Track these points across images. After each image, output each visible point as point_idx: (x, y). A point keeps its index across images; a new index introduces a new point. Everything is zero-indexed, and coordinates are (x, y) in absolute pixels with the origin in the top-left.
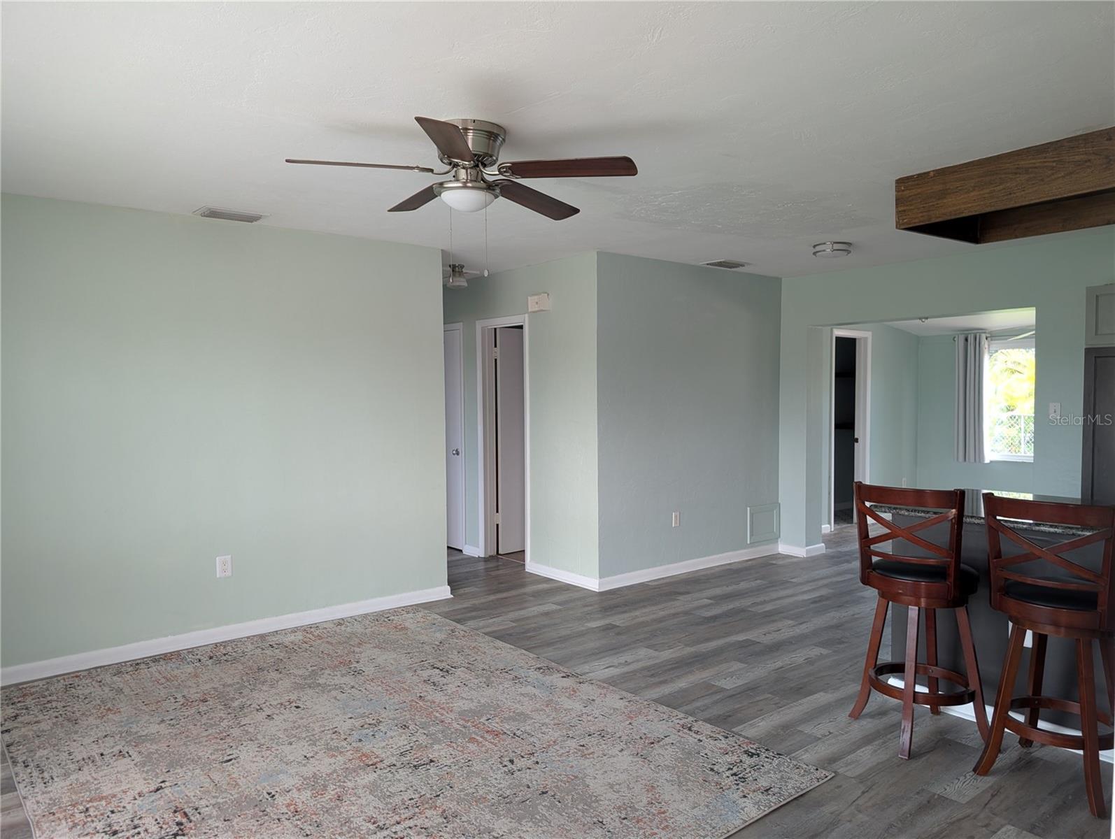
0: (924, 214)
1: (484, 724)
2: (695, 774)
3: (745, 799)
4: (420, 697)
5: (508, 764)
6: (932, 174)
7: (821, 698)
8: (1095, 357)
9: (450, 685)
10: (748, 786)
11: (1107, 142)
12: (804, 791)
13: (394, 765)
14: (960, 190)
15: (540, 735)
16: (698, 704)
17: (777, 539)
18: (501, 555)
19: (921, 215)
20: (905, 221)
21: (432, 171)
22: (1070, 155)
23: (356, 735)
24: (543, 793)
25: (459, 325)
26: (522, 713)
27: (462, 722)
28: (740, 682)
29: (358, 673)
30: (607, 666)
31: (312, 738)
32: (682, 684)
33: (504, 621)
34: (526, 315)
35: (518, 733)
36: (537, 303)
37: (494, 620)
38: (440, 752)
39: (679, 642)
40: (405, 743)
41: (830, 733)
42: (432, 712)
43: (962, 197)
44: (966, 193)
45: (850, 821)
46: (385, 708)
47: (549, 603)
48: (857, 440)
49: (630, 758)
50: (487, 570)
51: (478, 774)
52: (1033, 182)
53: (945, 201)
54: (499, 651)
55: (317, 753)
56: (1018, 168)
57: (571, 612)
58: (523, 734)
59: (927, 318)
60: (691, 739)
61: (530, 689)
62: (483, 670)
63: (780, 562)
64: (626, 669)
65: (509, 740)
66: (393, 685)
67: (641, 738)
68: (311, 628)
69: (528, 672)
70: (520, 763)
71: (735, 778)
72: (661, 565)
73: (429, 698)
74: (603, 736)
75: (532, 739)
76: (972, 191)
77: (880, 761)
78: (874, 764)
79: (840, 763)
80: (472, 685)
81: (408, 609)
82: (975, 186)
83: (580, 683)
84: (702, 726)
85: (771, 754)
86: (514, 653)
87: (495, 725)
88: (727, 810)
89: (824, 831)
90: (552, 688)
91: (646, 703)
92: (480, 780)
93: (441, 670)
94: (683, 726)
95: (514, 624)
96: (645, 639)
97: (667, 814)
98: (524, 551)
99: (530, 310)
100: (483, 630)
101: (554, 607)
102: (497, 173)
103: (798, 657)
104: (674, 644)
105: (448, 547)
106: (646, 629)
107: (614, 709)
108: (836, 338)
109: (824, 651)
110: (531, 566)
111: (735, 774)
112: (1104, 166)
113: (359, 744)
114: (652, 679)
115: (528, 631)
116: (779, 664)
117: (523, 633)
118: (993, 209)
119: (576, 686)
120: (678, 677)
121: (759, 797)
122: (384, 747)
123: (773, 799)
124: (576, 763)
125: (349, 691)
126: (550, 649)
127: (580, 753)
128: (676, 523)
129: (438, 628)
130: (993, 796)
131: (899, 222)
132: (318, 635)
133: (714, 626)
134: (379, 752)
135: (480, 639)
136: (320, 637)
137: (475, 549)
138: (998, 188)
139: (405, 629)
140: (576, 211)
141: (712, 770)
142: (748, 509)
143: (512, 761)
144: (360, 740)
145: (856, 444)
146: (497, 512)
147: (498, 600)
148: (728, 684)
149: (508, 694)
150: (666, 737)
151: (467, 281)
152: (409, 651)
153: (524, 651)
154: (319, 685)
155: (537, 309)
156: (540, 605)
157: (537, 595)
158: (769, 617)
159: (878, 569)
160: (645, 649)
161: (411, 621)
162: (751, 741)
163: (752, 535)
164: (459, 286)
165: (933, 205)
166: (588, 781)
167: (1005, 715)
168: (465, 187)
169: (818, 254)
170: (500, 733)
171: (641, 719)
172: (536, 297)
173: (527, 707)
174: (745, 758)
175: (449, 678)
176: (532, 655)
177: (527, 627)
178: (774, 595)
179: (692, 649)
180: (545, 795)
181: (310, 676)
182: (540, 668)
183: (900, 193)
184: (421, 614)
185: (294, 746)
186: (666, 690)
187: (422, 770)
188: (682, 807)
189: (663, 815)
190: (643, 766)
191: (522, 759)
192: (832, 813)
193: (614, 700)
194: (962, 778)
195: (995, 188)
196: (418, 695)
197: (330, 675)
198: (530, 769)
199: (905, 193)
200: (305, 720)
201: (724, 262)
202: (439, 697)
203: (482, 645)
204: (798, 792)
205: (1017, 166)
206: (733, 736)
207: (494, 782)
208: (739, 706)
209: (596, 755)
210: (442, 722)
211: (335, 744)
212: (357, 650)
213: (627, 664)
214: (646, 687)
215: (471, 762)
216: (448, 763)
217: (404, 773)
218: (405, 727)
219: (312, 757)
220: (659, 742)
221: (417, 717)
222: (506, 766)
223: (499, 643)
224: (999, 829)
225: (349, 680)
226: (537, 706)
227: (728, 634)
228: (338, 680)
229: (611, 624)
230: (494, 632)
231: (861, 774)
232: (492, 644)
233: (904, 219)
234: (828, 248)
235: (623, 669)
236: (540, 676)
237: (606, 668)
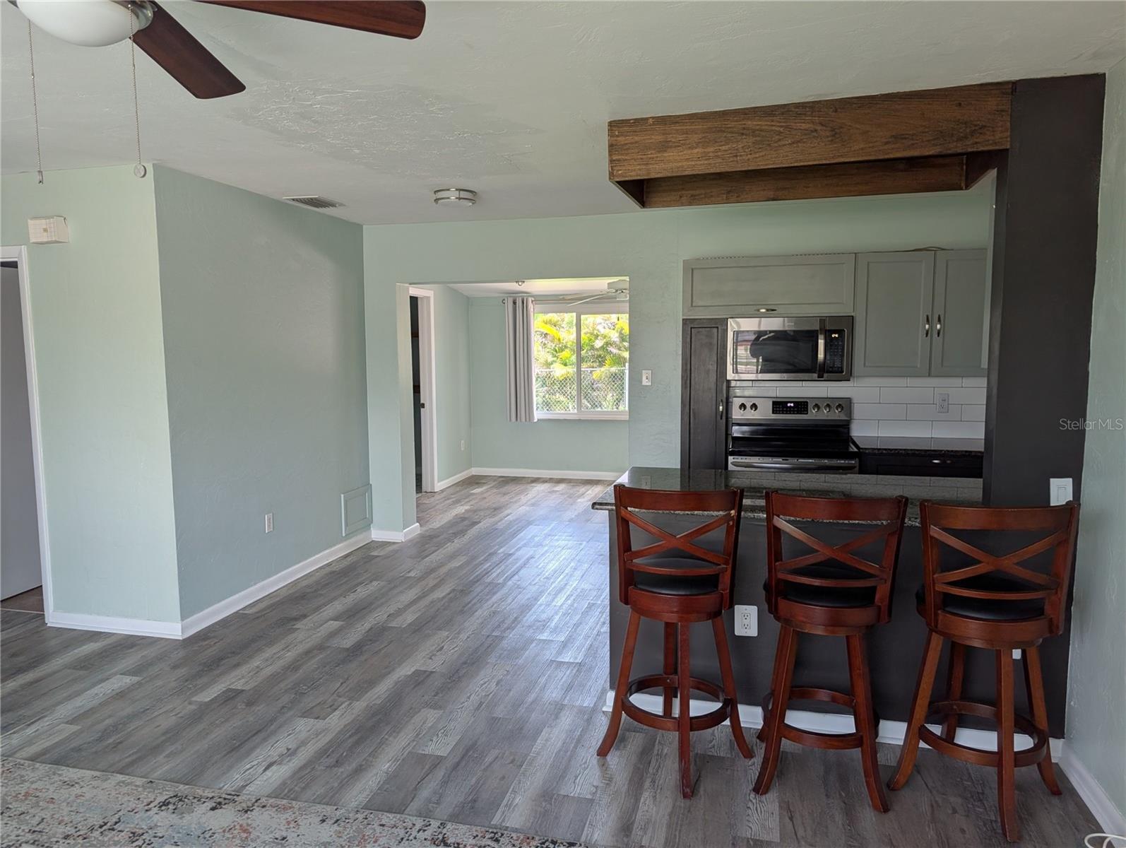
0: (640, 166)
6: (651, 121)
7: (551, 737)
8: (691, 328)
11: (834, 114)
14: (682, 144)
16: (425, 793)
17: (370, 525)
19: (637, 167)
20: (620, 172)
22: (796, 121)
28: (453, 741)
30: (265, 764)
32: (384, 765)
33: (53, 726)
34: (24, 247)
36: (47, 230)
39: (339, 696)
41: (598, 788)
43: (685, 152)
44: (689, 148)
47: (115, 674)
48: (424, 407)
52: (761, 146)
53: (666, 154)
54: (76, 790)
56: (744, 129)
57: (159, 683)
62: (66, 837)
63: (379, 552)
64: (296, 762)
69: (150, 818)
72: (255, 584)
76: (696, 148)
77: (669, 810)
78: (667, 818)
82: (699, 142)
83: (246, 812)
84: (457, 832)
86: (105, 785)
90: (206, 838)
91: (360, 816)
94: (433, 841)
95: (74, 728)
96: (292, 703)
99: (31, 241)
100: (25, 754)
101: (128, 680)
103: (485, 683)
104: (335, 700)
106: (282, 685)
108: (412, 297)
110: (55, 617)
112: (830, 139)
114: (341, 770)
116: (474, 699)
117: (100, 740)
118: (718, 170)
119: (242, 819)
120: (374, 754)
126: (161, 758)
128: (269, 527)
130: (791, 818)
131: (612, 172)
133: (366, 660)
135: (29, 774)
138: (724, 148)
142: (342, 496)
145: (422, 409)
147: (23, 687)
148: (440, 748)
153: (120, 777)
155: (45, 240)
156: (102, 681)
157: (87, 665)
158: (419, 631)
160: (304, 720)
162: (526, 834)
163: (347, 525)
165: (653, 158)
169: (440, 201)
172: (45, 221)
176: (138, 781)
177: (103, 727)
178: (405, 599)
179: (360, 705)
182: (165, 804)
186: (370, 783)
193: (314, 829)
194: (750, 805)
195: (720, 148)
199: (619, 139)
201: (315, 199)
203: (38, 785)
205: (744, 126)
206: (502, 835)
208: (474, 780)
213: (291, 753)
223: (70, 773)
229: (229, 690)
230: (45, 752)
231: (666, 839)
232: (56, 778)
233: (618, 170)
234: (453, 195)
235: (291, 764)
236: (174, 819)
237: (265, 770)
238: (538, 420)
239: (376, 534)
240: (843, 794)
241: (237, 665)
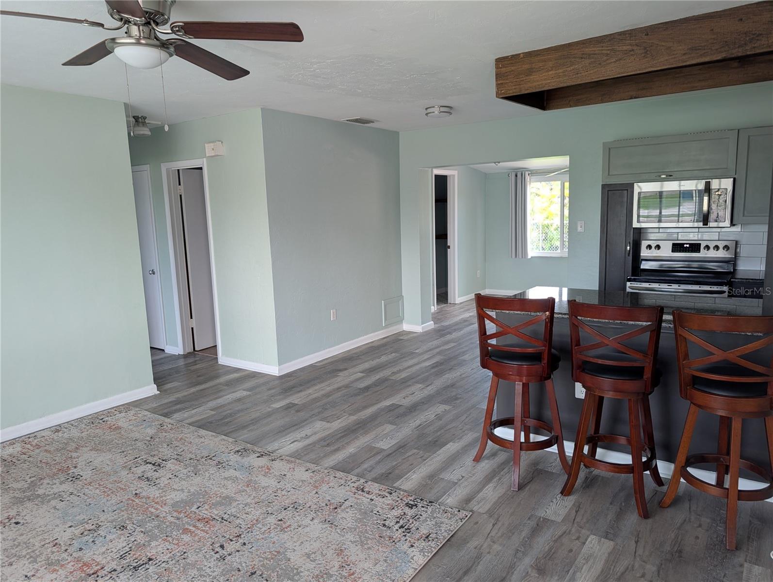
0: (517, 87)
1: (195, 513)
2: (372, 531)
3: (412, 549)
4: (136, 494)
5: (219, 549)
6: (522, 56)
7: (452, 448)
8: (608, 191)
9: (162, 479)
10: (414, 536)
11: (646, 37)
12: (453, 532)
13: (115, 570)
14: (542, 69)
15: (245, 516)
16: (365, 466)
17: (402, 321)
18: (197, 351)
19: (514, 87)
20: (503, 91)
21: (102, 25)
22: (619, 45)
23: (76, 544)
24: (252, 574)
25: (147, 167)
26: (227, 497)
27: (175, 514)
28: (394, 442)
29: (76, 478)
30: (293, 440)
31: (32, 554)
32: (351, 449)
33: (203, 411)
34: (205, 159)
35: (226, 517)
36: (213, 149)
37: (195, 410)
38: (157, 548)
39: (344, 412)
40: (124, 544)
41: (463, 477)
42: (147, 508)
43: (544, 74)
44: (547, 71)
45: (489, 553)
46: (103, 511)
47: (240, 390)
48: (449, 247)
49: (320, 526)
50: (187, 365)
51: (193, 565)
52: (594, 65)
53: (532, 77)
54: (202, 440)
55: (38, 570)
56: (583, 54)
57: (259, 396)
58: (229, 518)
59: (499, 162)
60: (364, 499)
61: (231, 473)
62: (191, 459)
63: (405, 338)
64: (308, 442)
65: (218, 525)
66: (110, 486)
67: (326, 505)
68: (29, 438)
69: (229, 456)
70: (230, 547)
71: (403, 530)
72: (324, 349)
73: (144, 494)
74: (296, 508)
75: (238, 521)
76: (551, 71)
77: (500, 495)
78: (496, 498)
79: (474, 502)
80: (182, 475)
81: (119, 409)
82: (553, 67)
83: (273, 461)
84: (371, 486)
85: (425, 503)
86: (216, 439)
87: (205, 512)
88: (400, 561)
89: (473, 565)
90: (250, 469)
91: (326, 471)
92: (195, 572)
93: (154, 465)
94: (357, 489)
95: (213, 413)
96: (319, 413)
97: (356, 575)
98: (216, 346)
99: (207, 155)
100: (187, 421)
101: (245, 393)
102: (170, 31)
103: (429, 415)
104: (341, 414)
105: (151, 348)
106: (317, 404)
107: (302, 481)
108: (435, 175)
109: (447, 407)
110: (223, 359)
111: (402, 527)
112: (643, 55)
113: (80, 554)
114: (329, 448)
115: (225, 417)
116: (418, 422)
117: (222, 419)
118: (565, 85)
119: (269, 464)
120: (347, 444)
121: (423, 544)
122: (104, 553)
123: (433, 544)
124: (277, 538)
125: (68, 498)
126: (245, 431)
127: (279, 528)
128: (333, 317)
129: (149, 424)
130: (577, 512)
131: (498, 92)
132: (37, 445)
133: (368, 395)
134: (99, 559)
135: (186, 431)
136: (38, 446)
137: (175, 347)
138: (569, 69)
139: (119, 428)
140: (246, 73)
141: (384, 525)
142: (383, 302)
143: (222, 547)
144: (81, 549)
145: (448, 250)
146: (191, 318)
147: (197, 391)
148: (385, 445)
149: (214, 480)
150: (345, 501)
151: (151, 130)
152: (123, 449)
153: (224, 437)
154: (39, 496)
155: (213, 154)
156: (233, 392)
157: (230, 384)
158: (405, 383)
159: (493, 356)
160: (320, 422)
161: (124, 420)
162: (409, 493)
163: (386, 320)
164: (143, 134)
165: (523, 80)
166: (289, 554)
167: (582, 453)
168: (138, 43)
169: (429, 115)
170: (210, 520)
171: (324, 487)
172: (212, 144)
173: (231, 489)
174: (407, 510)
175: (161, 472)
176: (231, 440)
177: (225, 414)
178: (406, 364)
179: (353, 418)
180: (254, 576)
181: (29, 488)
182: (238, 451)
183: (498, 70)
184: (132, 412)
185: (14, 567)
186: (340, 456)
187: (141, 571)
188: (366, 565)
189: (352, 577)
190: (331, 532)
191: (231, 543)
192: (475, 548)
193: (301, 473)
194: (554, 500)
195: (567, 69)
196: (134, 493)
197: (49, 484)
198: (238, 551)
199: (502, 69)
200: (24, 536)
201: (359, 119)
202: (154, 492)
203: (188, 435)
204: (449, 534)
205: (582, 52)
206: (395, 491)
207: (208, 571)
208: (395, 463)
209: (293, 527)
210: (158, 516)
211: (56, 558)
212: (74, 455)
213: (307, 437)
214: (325, 456)
215: (186, 554)
216: (166, 558)
217: (125, 577)
218: (124, 527)
219: (33, 576)
220: (341, 506)
221: (134, 515)
222: (217, 552)
223: (203, 432)
224: (586, 540)
225: (68, 487)
226: (239, 487)
227: (378, 401)
228: (57, 488)
229: (291, 403)
230: (197, 421)
231: (489, 509)
232: (196, 433)
233: (502, 91)
234: (436, 110)
235: (304, 442)
236: (239, 459)
237: (291, 444)
238: (532, 257)
239: (406, 327)
240: (623, 504)
241: (301, 391)
